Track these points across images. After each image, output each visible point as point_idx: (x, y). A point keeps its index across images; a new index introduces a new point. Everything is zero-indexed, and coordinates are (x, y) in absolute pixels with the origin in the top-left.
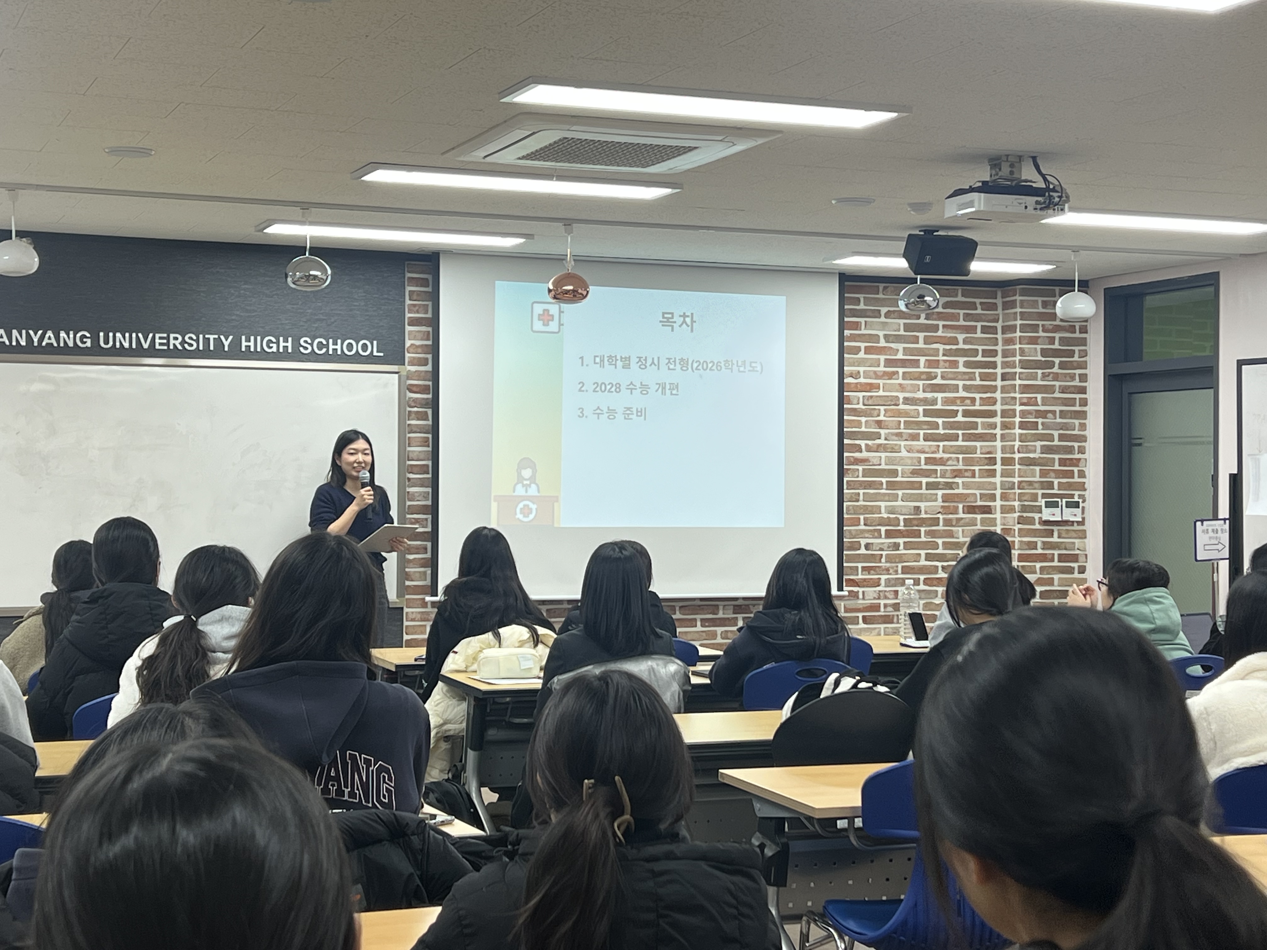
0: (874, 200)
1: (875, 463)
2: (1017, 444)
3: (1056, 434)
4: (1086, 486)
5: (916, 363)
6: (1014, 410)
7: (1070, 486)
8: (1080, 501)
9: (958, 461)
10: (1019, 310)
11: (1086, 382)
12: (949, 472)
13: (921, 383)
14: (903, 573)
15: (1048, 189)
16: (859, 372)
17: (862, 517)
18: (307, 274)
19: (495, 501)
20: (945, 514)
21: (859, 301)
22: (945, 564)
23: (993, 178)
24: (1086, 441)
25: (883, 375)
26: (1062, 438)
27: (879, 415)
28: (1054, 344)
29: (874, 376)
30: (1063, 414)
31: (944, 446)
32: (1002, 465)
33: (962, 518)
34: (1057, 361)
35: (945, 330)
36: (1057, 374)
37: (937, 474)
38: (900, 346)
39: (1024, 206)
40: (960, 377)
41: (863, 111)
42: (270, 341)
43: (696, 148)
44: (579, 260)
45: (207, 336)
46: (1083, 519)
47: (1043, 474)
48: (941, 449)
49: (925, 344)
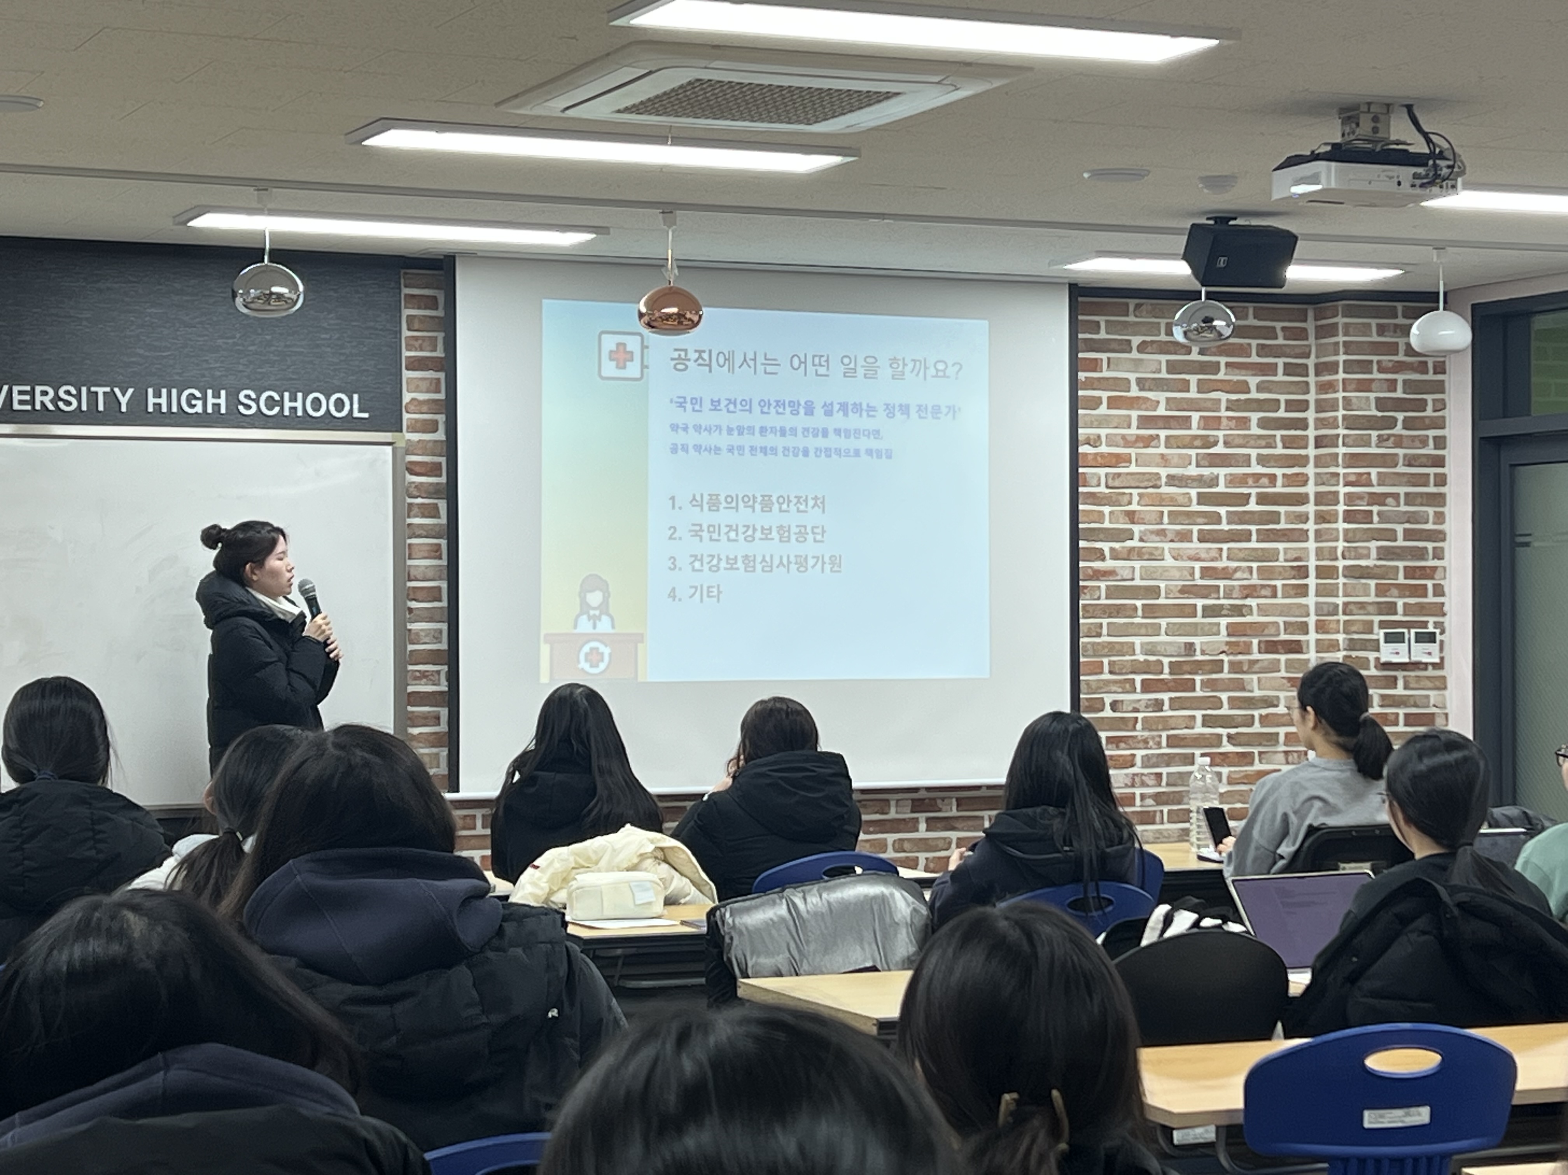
0: (1149, 172)
1: (1125, 577)
2: (1341, 545)
3: (1400, 529)
4: (1446, 609)
5: (1185, 422)
6: (1336, 493)
7: (1422, 609)
8: (1438, 631)
9: (1251, 573)
10: (1341, 339)
11: (1444, 448)
12: (1237, 588)
13: (1193, 452)
14: (1168, 746)
15: (1432, 155)
16: (1099, 437)
17: (1106, 661)
18: (268, 292)
19: (546, 642)
20: (1232, 653)
21: (1099, 327)
22: (1233, 731)
23: (1347, 138)
24: (1444, 540)
25: (1136, 441)
26: (1409, 535)
27: (1130, 503)
28: (1395, 390)
29: (1122, 442)
30: (1410, 499)
31: (1229, 549)
32: (1317, 577)
33: (1258, 661)
34: (1400, 416)
35: (1229, 369)
36: (1401, 436)
37: (1218, 592)
38: (1162, 396)
39: (1396, 180)
40: (1252, 443)
41: (1167, 38)
42: (193, 396)
43: (898, 94)
44: (686, 266)
45: (93, 389)
46: (1442, 659)
47: (1381, 590)
48: (1225, 554)
49: (1199, 392)
